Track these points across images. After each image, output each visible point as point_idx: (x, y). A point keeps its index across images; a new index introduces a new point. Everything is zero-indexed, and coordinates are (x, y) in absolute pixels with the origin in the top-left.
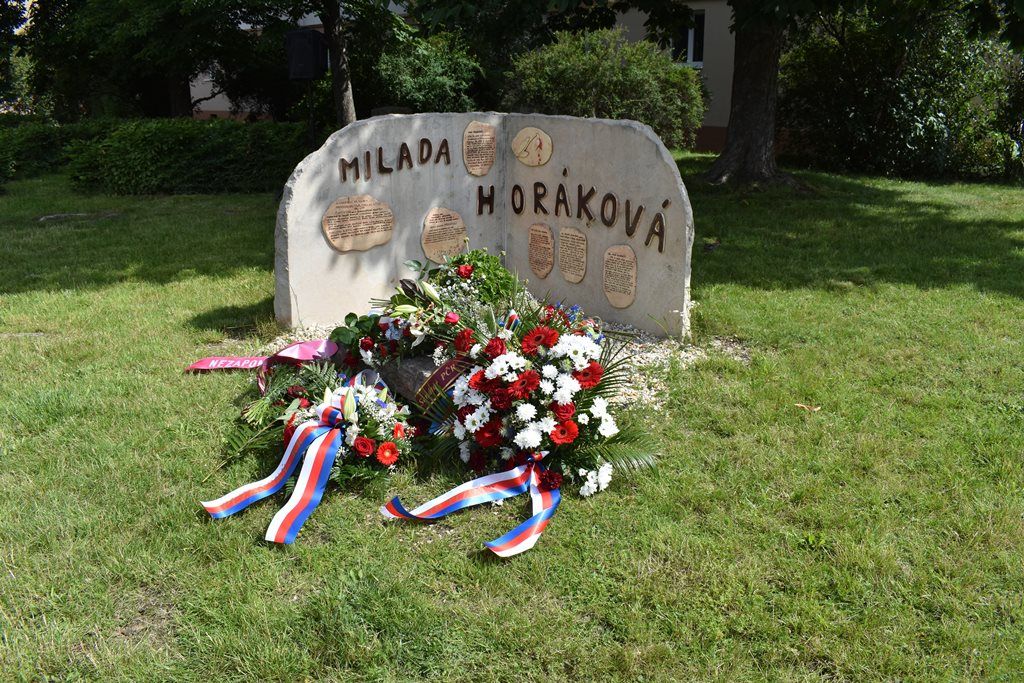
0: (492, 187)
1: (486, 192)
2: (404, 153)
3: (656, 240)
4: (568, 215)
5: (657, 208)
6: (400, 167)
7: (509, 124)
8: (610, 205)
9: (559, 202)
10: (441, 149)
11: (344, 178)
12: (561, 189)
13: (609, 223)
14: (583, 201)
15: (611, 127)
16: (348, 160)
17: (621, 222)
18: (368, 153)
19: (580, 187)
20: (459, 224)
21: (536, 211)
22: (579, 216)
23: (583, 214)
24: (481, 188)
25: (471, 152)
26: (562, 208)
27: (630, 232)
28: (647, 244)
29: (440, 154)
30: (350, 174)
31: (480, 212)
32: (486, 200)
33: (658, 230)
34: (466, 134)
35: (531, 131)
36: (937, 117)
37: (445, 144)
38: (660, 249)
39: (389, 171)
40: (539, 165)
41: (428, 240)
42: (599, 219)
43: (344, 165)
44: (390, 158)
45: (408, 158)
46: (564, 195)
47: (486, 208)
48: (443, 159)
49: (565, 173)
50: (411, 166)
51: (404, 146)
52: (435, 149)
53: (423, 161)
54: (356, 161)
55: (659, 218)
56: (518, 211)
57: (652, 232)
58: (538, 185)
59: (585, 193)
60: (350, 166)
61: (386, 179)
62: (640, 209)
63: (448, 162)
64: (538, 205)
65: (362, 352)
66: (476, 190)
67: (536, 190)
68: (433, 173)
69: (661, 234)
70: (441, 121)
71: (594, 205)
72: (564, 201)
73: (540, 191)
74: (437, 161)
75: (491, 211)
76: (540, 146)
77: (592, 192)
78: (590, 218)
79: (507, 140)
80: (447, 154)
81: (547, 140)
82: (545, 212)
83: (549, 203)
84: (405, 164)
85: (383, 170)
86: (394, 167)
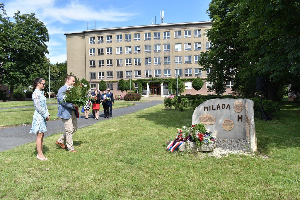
0: (242, 116)
1: (240, 116)
2: (218, 106)
6: (217, 109)
10: (228, 106)
11: (204, 110)
16: (206, 107)
18: (210, 106)
20: (232, 123)
24: (238, 115)
25: (235, 107)
29: (227, 107)
30: (206, 110)
31: (238, 121)
32: (240, 118)
34: (235, 103)
37: (229, 105)
39: (215, 110)
41: (224, 125)
43: (205, 108)
44: (215, 107)
45: (219, 107)
47: (240, 120)
48: (228, 108)
50: (220, 109)
51: (218, 105)
52: (226, 106)
53: (223, 108)
54: (207, 107)
60: (206, 108)
61: (214, 111)
63: (229, 109)
68: (226, 111)
70: (228, 100)
74: (227, 108)
75: (241, 121)
80: (229, 107)
84: (219, 109)
85: (213, 109)
86: (216, 109)
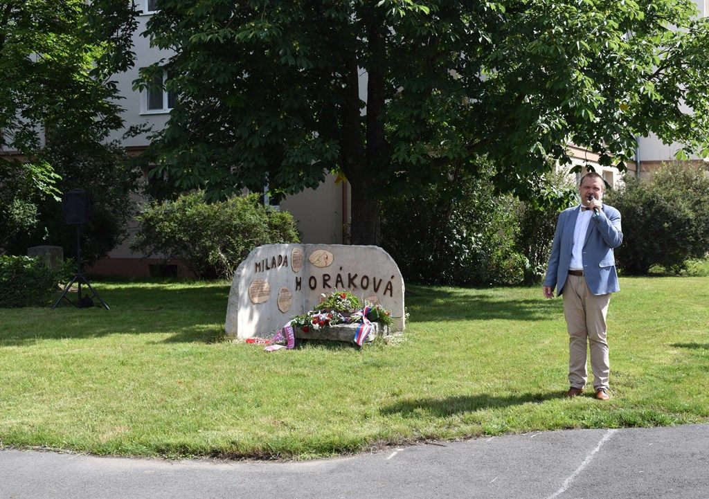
0: (301, 277)
1: (299, 280)
2: (274, 261)
3: (389, 292)
4: (343, 287)
5: (389, 279)
6: (273, 267)
7: (307, 249)
8: (365, 280)
9: (337, 281)
11: (256, 271)
12: (339, 276)
13: (365, 288)
14: (351, 280)
15: (364, 249)
16: (257, 263)
17: (371, 287)
18: (263, 260)
19: (349, 274)
20: (291, 294)
21: (324, 287)
22: (349, 286)
23: (352, 286)
24: (297, 278)
25: (294, 261)
26: (339, 285)
27: (376, 290)
28: (384, 294)
30: (258, 269)
31: (296, 289)
32: (298, 284)
33: (389, 288)
34: (293, 253)
35: (321, 252)
36: (477, 244)
37: (286, 257)
38: (391, 295)
39: (269, 269)
40: (326, 266)
41: (280, 301)
42: (359, 287)
43: (256, 265)
44: (270, 263)
45: (275, 263)
46: (341, 278)
47: (298, 287)
49: (341, 269)
50: (276, 267)
51: (274, 258)
52: (283, 260)
53: (279, 265)
55: (390, 283)
56: (313, 288)
57: (387, 289)
58: (325, 275)
59: (352, 277)
60: (258, 266)
61: (268, 272)
62: (381, 280)
63: (286, 266)
64: (325, 284)
65: (314, 325)
66: (295, 279)
67: (324, 278)
68: (282, 270)
69: (391, 290)
70: (285, 247)
71: (357, 281)
72: (341, 281)
73: (327, 278)
74: (283, 265)
75: (300, 289)
76: (327, 258)
77: (356, 276)
78: (355, 286)
79: (306, 256)
80: (286, 262)
81: (330, 255)
82: (329, 287)
83: (331, 283)
86: (271, 267)
